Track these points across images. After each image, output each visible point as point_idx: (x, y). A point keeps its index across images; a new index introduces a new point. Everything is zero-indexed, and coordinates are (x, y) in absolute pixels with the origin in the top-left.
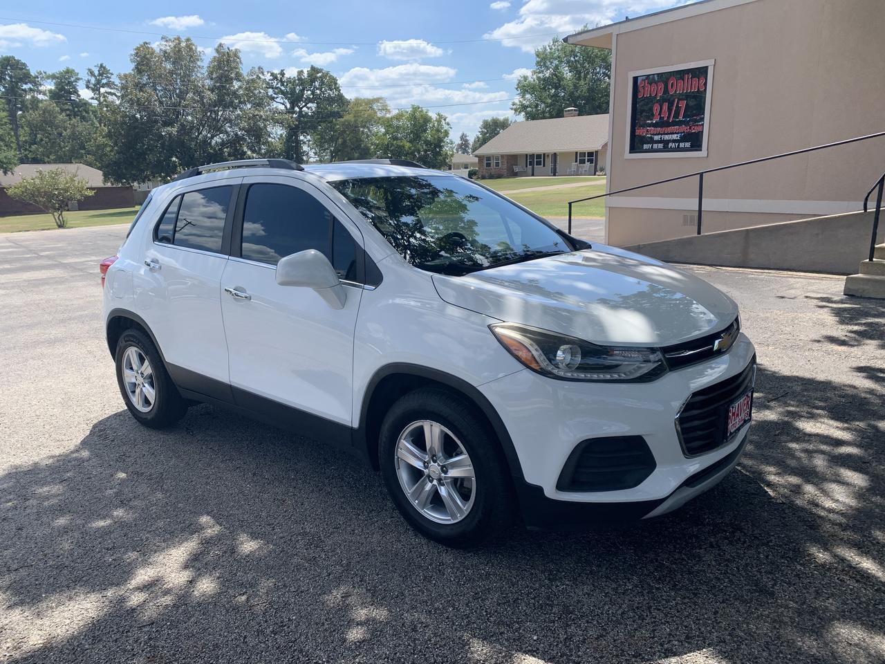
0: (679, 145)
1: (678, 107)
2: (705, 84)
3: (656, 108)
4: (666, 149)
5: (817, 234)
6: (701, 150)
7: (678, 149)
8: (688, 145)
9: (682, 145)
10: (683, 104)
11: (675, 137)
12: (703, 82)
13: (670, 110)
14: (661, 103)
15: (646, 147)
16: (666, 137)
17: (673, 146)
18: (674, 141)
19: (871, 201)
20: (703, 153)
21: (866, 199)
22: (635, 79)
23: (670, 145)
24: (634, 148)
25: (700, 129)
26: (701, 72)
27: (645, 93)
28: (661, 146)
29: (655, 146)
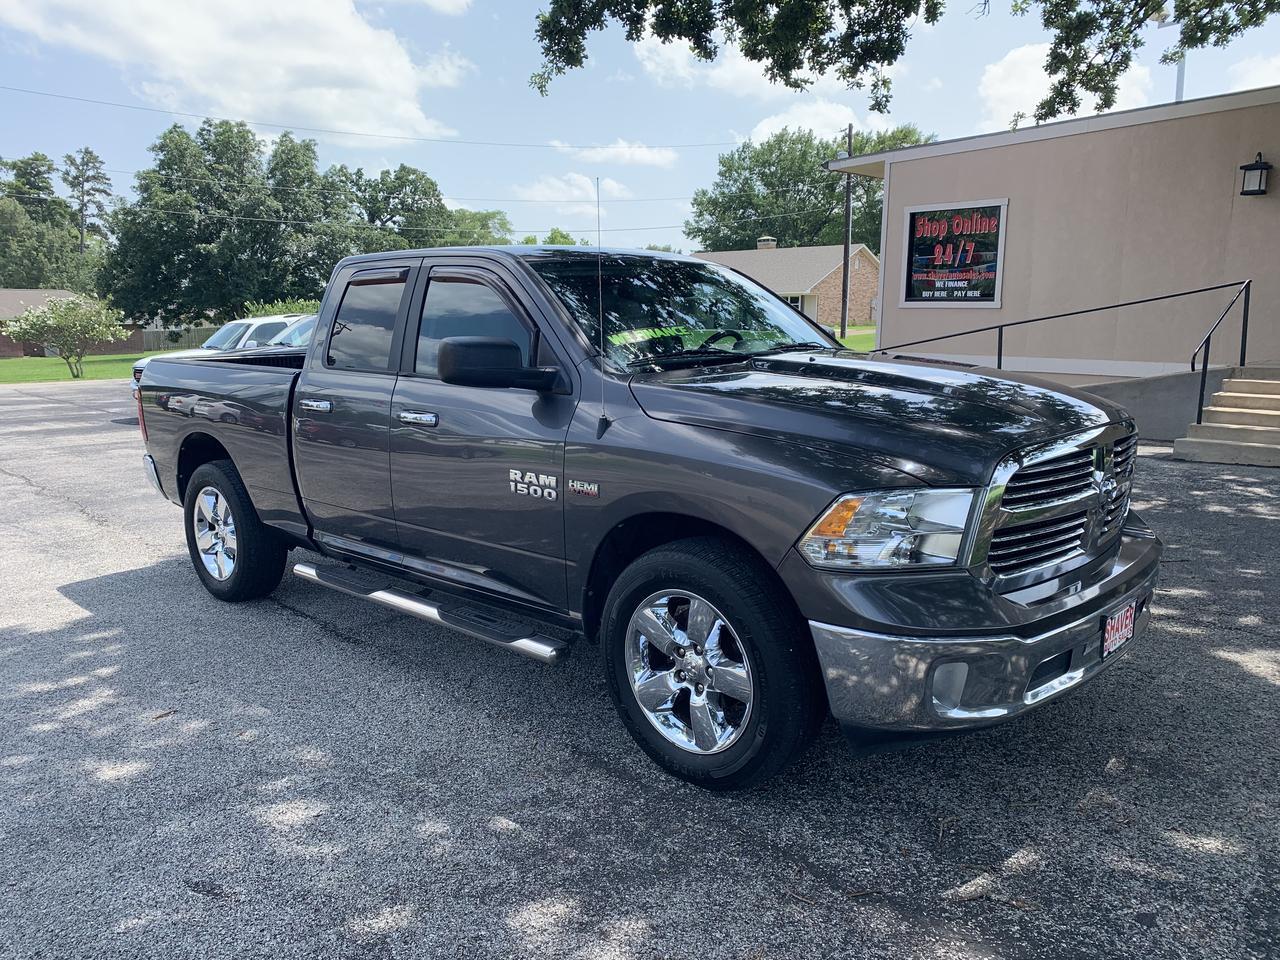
0: (966, 294)
1: (965, 251)
2: (998, 226)
3: (939, 249)
4: (950, 299)
5: (1135, 397)
6: (993, 300)
7: (966, 299)
8: (977, 293)
9: (970, 294)
10: (971, 247)
11: (961, 284)
12: (994, 223)
13: (955, 251)
14: (944, 244)
15: (925, 294)
16: (951, 284)
17: (959, 294)
18: (961, 289)
19: (1199, 363)
20: (996, 303)
21: (1194, 358)
22: (913, 216)
23: (956, 293)
24: (912, 294)
25: (991, 276)
26: (992, 212)
27: (926, 231)
28: (944, 294)
29: (937, 294)
